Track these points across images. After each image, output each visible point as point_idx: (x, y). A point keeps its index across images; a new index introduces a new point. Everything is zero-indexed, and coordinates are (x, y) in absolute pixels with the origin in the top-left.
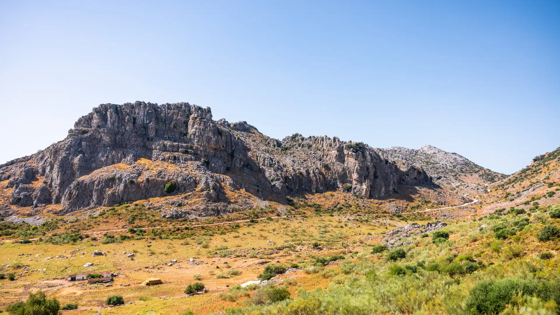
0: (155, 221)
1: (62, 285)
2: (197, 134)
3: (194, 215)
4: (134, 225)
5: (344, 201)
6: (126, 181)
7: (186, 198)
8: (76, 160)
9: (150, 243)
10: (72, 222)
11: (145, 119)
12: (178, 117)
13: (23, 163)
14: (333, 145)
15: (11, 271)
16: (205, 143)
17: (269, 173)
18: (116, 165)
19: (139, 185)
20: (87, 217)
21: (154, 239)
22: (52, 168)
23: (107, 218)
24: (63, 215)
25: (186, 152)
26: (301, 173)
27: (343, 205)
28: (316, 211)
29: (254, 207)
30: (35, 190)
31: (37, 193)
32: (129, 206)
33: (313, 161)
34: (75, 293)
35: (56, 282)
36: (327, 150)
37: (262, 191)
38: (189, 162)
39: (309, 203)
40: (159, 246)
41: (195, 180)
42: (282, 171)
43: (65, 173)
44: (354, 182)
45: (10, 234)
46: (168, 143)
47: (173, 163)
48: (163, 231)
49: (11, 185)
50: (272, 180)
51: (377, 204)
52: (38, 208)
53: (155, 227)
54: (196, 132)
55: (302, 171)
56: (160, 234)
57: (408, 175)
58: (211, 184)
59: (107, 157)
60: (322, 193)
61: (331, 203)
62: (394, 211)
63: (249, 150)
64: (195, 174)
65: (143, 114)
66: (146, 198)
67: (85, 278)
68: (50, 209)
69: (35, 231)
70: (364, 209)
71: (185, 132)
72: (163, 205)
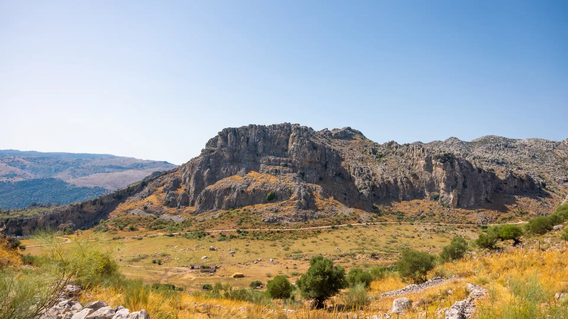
0: (257, 224)
1: (185, 271)
2: (295, 150)
3: (286, 221)
4: (241, 227)
5: (429, 209)
6: (238, 190)
7: (282, 205)
8: (206, 173)
9: (249, 242)
10: (201, 222)
11: (256, 138)
12: (280, 135)
13: (173, 174)
14: (422, 155)
15: (160, 258)
16: (301, 157)
17: (358, 182)
18: (233, 177)
19: (248, 193)
20: (210, 218)
21: (253, 239)
22: (190, 179)
23: (223, 220)
24: (195, 215)
25: (286, 166)
26: (389, 182)
27: (427, 214)
28: (398, 218)
29: (339, 214)
30: (178, 195)
31: (180, 198)
32: (240, 211)
33: (402, 170)
34: (191, 278)
35: (183, 268)
36: (416, 159)
37: (348, 199)
38: (288, 174)
39: (393, 211)
40: (255, 245)
41: (290, 191)
42: (370, 180)
43: (198, 183)
44: (442, 191)
45: (162, 228)
46: (272, 158)
47: (275, 175)
48: (261, 233)
49: (165, 190)
50: (360, 189)
51: (463, 213)
52: (180, 209)
53: (256, 229)
54: (294, 148)
55: (390, 179)
56: (258, 235)
57: (506, 183)
58: (303, 194)
59: (227, 170)
60: (409, 201)
61: (415, 212)
62: (481, 222)
63: (343, 160)
64: (291, 185)
65: (254, 135)
66: (252, 204)
67: (199, 268)
68: (187, 210)
69: (177, 227)
70: (448, 219)
71: (286, 148)
72: (264, 210)
